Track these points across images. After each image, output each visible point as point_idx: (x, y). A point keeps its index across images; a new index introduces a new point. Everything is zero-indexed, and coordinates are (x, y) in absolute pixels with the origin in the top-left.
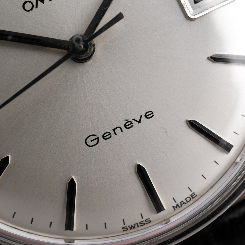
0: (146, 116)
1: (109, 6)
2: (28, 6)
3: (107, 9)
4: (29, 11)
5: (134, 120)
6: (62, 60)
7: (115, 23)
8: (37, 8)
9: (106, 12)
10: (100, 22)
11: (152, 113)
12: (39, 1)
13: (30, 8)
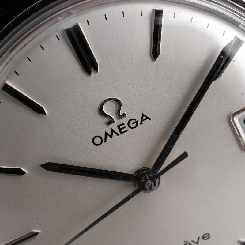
0: (203, 238)
1: (174, 145)
2: (98, 141)
3: (172, 148)
4: (98, 145)
5: (193, 241)
6: (131, 195)
7: (180, 161)
8: (106, 143)
9: (171, 150)
10: (165, 159)
11: (209, 235)
12: (107, 136)
13: (100, 143)
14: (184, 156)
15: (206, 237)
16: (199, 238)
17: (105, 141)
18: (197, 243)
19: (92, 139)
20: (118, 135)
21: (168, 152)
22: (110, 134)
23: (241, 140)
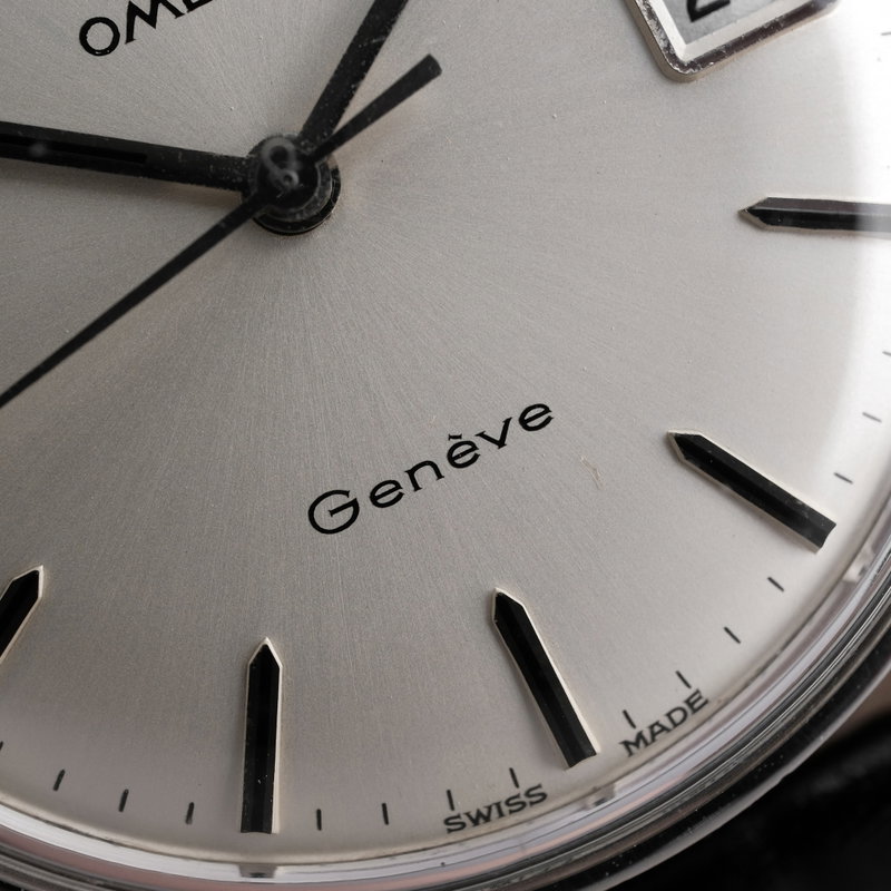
0: (523, 422)
4: (104, 52)
5: (482, 435)
8: (131, 44)
11: (547, 410)
12: (138, 19)
13: (107, 44)
14: (426, 71)
15: (534, 418)
16: (507, 422)
17: (130, 38)
18: (501, 443)
19: (78, 32)
20: (177, 14)
21: (363, 63)
22: (147, 9)
23: (653, 27)
